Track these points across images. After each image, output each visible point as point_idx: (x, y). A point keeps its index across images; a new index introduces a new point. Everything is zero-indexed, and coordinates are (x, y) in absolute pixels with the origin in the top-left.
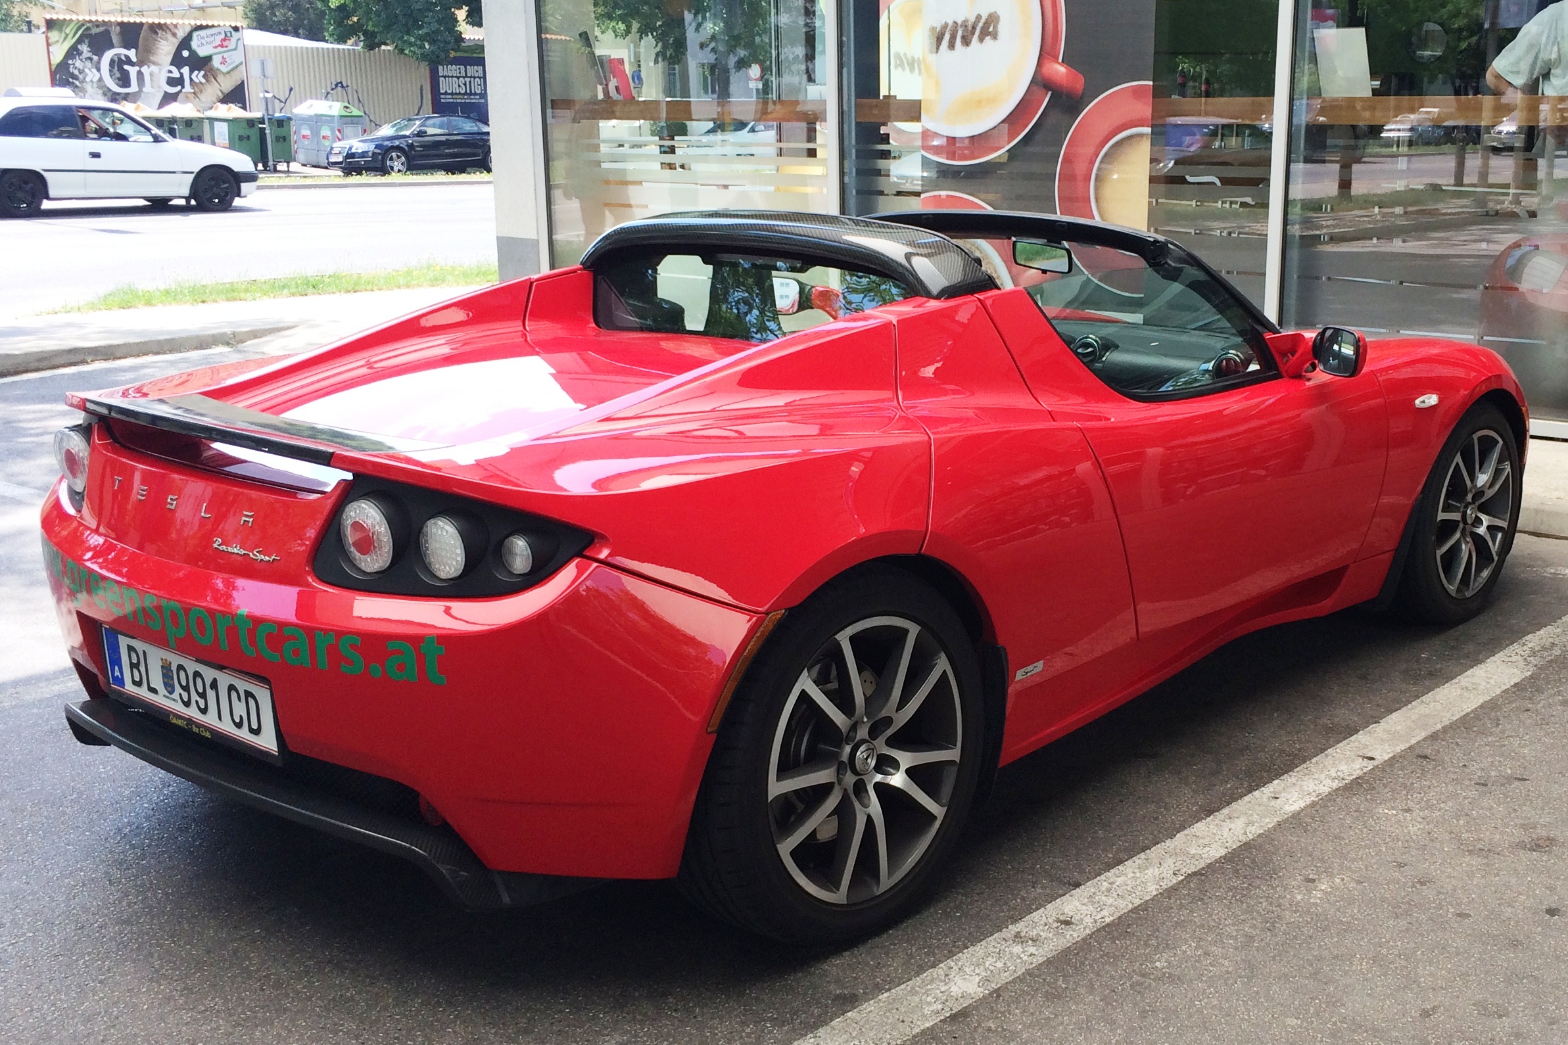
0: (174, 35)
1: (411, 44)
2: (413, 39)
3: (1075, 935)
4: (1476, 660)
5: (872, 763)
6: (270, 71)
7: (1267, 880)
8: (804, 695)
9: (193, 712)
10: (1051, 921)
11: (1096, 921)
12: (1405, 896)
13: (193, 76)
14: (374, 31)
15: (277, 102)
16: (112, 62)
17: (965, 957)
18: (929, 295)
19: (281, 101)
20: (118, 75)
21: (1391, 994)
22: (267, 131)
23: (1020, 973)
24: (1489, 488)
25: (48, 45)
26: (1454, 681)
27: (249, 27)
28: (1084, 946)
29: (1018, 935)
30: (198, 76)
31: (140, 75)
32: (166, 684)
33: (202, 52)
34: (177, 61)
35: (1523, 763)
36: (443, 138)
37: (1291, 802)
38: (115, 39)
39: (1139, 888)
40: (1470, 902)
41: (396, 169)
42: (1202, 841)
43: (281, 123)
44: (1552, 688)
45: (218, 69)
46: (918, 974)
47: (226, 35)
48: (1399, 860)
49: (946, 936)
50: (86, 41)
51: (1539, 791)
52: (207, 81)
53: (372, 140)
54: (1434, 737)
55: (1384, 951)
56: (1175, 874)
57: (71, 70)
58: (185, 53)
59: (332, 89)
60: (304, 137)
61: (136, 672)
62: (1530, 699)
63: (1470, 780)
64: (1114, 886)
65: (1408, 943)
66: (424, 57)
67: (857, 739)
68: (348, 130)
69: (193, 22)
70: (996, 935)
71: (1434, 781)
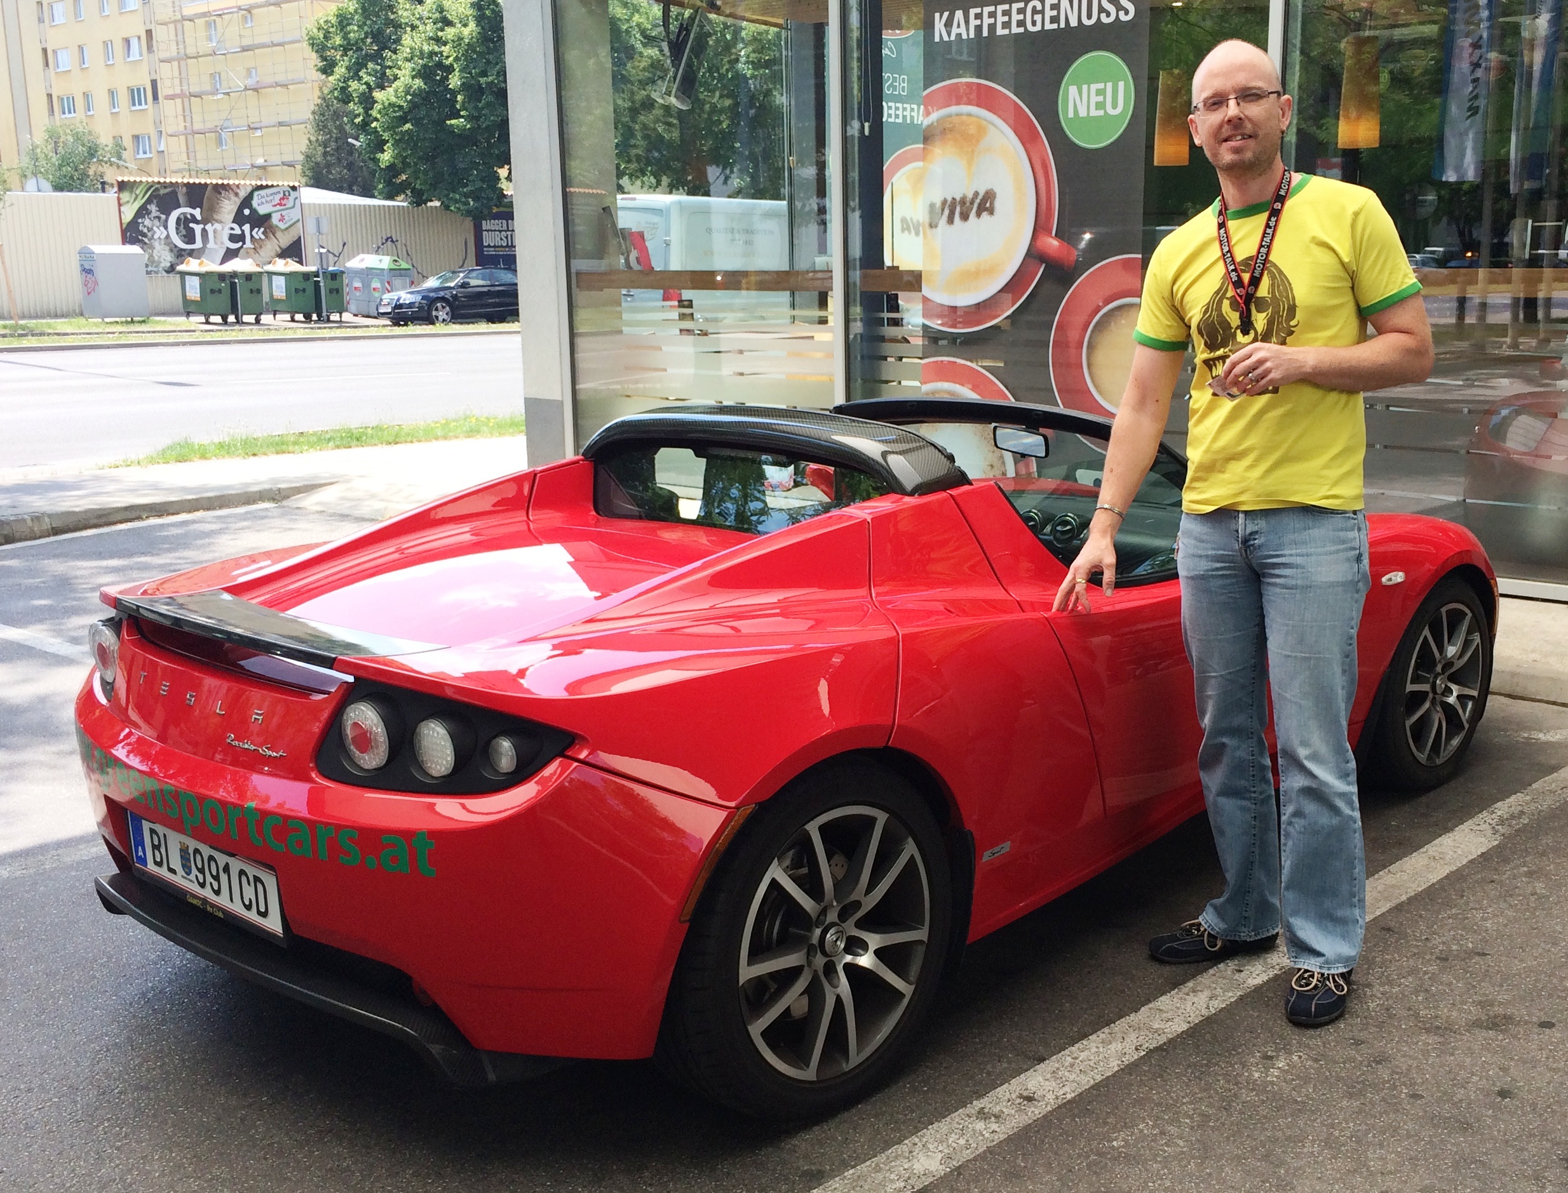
0: (236, 194)
1: (456, 201)
2: (457, 197)
3: (1037, 1112)
4: (1446, 828)
5: (842, 945)
6: (325, 227)
7: (1226, 1057)
8: (774, 883)
9: (207, 893)
10: (1014, 1097)
11: (1057, 1098)
12: (1360, 1075)
13: (254, 233)
14: (421, 189)
15: (331, 255)
16: (178, 220)
17: (930, 1134)
18: (905, 493)
19: (335, 255)
20: (184, 232)
21: (1341, 1178)
22: (322, 284)
23: (981, 1150)
24: (1458, 659)
25: (120, 205)
26: (1422, 850)
27: (307, 185)
28: (1045, 1123)
29: (981, 1111)
30: (259, 233)
31: (204, 232)
32: (184, 866)
33: (262, 210)
34: (239, 219)
35: (1485, 937)
36: (485, 289)
37: (1254, 976)
38: (182, 199)
39: (1102, 1064)
40: (1423, 1082)
41: (441, 319)
42: (1165, 1015)
43: (334, 276)
44: (1518, 859)
45: (277, 226)
46: (884, 1150)
47: (284, 195)
48: (1356, 1038)
49: (912, 1111)
50: (155, 201)
51: (1499, 967)
52: (266, 237)
53: (418, 292)
54: (1399, 908)
55: (1337, 1133)
56: (1137, 1049)
57: (140, 228)
58: (247, 212)
59: (383, 244)
60: (356, 288)
61: (157, 853)
62: (1496, 870)
63: (1432, 954)
64: (1077, 1061)
65: (1360, 1125)
66: (469, 213)
67: (827, 923)
68: (397, 282)
69: (254, 183)
70: (961, 1110)
71: (1396, 955)
